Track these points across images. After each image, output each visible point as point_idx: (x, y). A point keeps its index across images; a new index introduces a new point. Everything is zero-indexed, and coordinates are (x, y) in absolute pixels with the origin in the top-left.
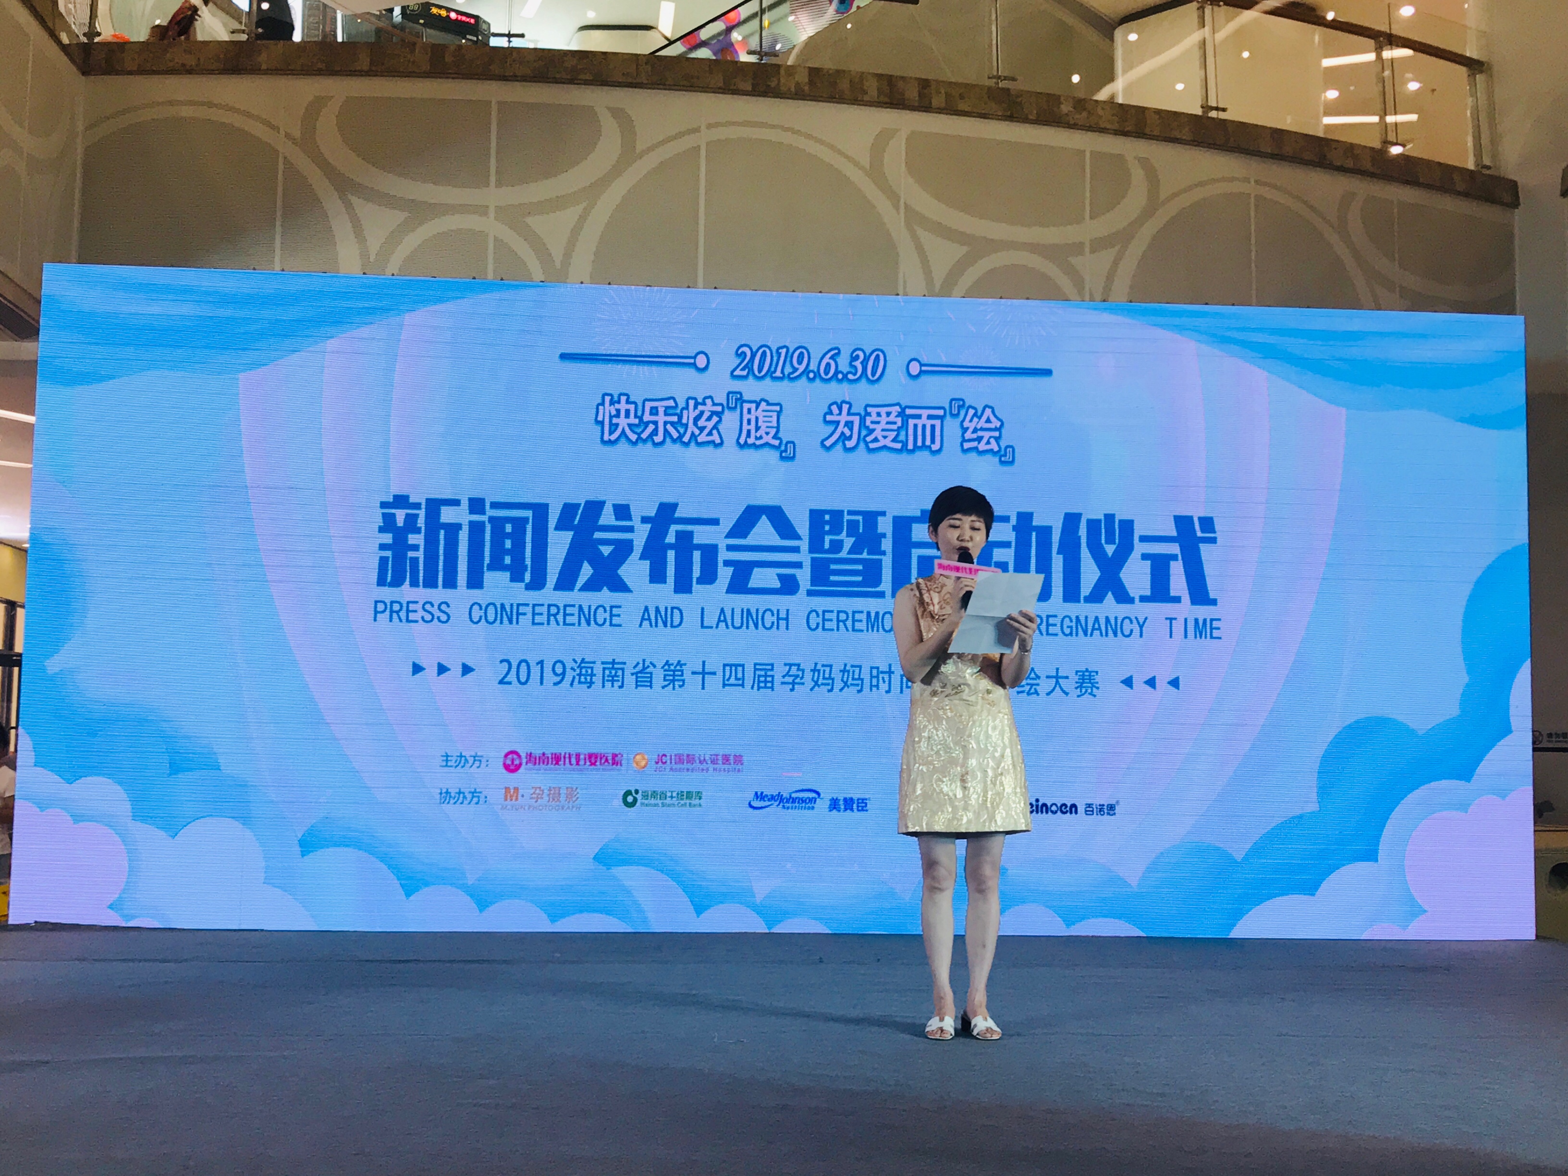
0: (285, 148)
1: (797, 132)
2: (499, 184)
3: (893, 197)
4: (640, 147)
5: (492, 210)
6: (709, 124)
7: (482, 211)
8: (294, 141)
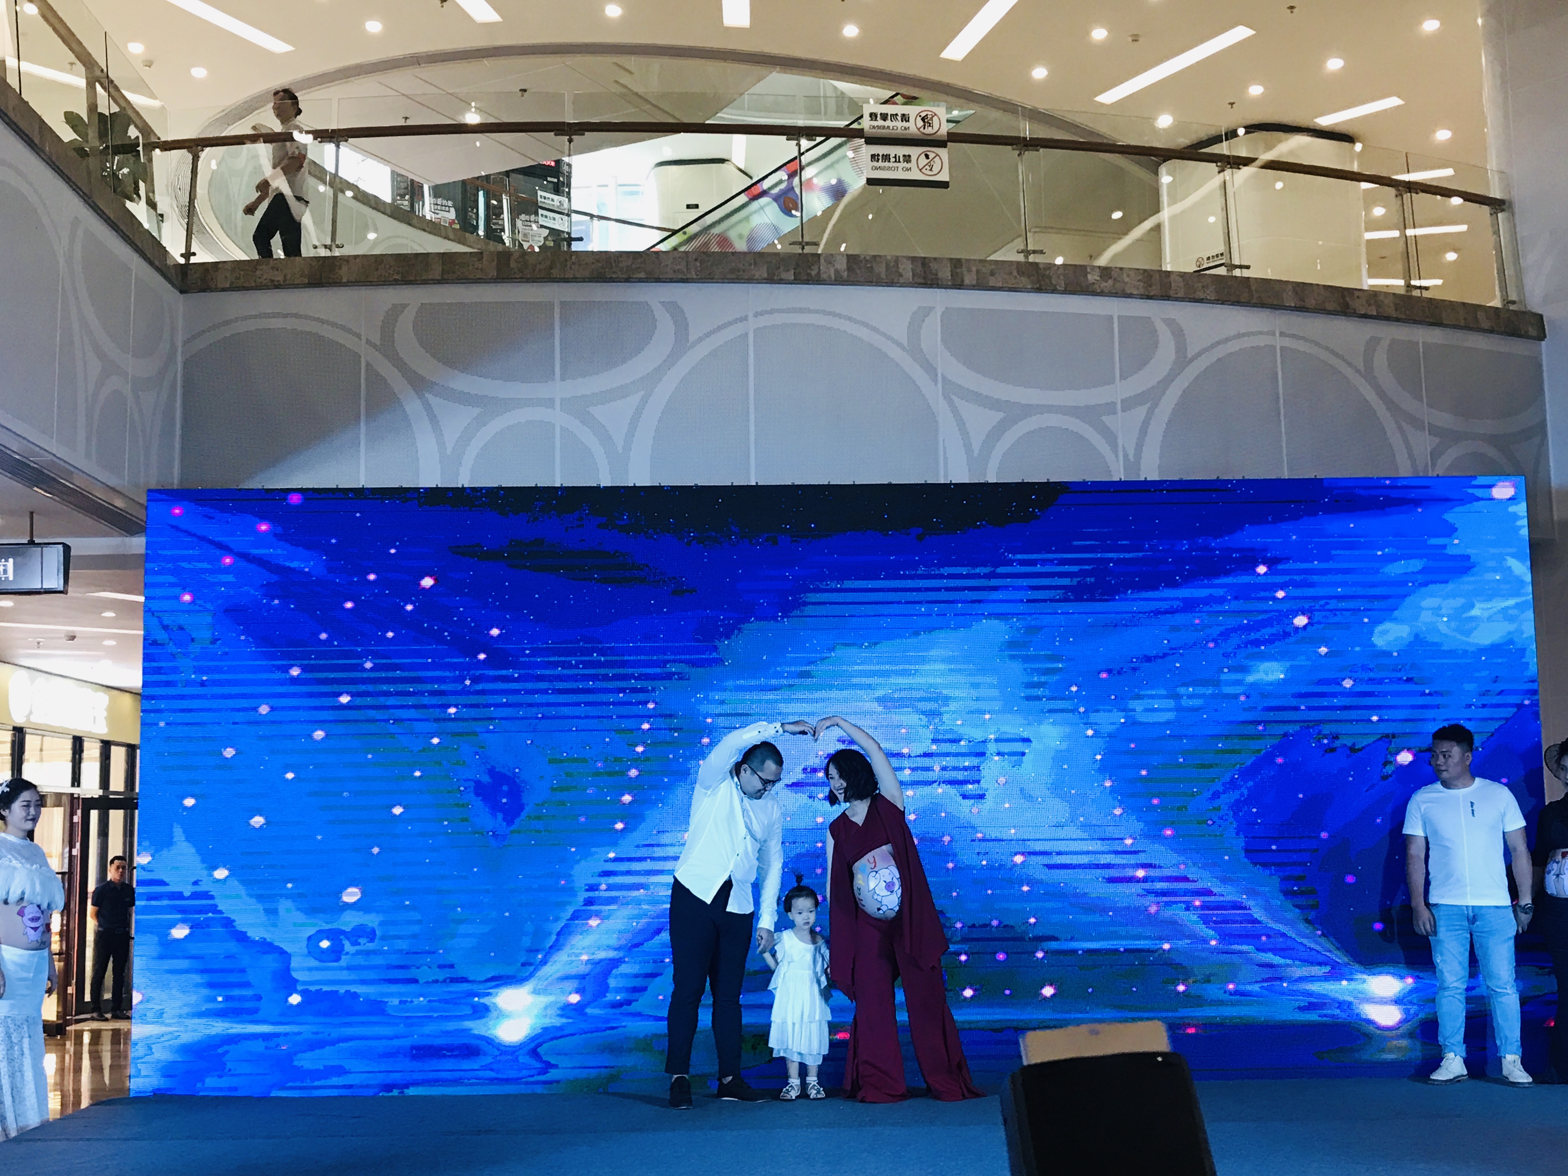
0: (367, 355)
1: (839, 316)
2: (563, 379)
3: (930, 369)
4: (692, 338)
5: (558, 402)
6: (757, 312)
7: (549, 403)
8: (374, 346)
